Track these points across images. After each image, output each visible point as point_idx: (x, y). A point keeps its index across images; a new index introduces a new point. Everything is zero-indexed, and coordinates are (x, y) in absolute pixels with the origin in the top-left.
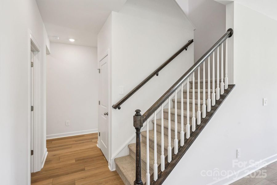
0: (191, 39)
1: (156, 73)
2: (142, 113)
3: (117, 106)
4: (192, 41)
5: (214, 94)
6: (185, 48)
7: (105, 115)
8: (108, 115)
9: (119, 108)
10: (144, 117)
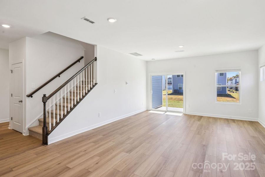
0: (82, 56)
1: (58, 75)
2: (47, 96)
3: (30, 96)
4: (82, 58)
5: (87, 88)
6: (78, 61)
7: (19, 102)
8: (22, 102)
9: (32, 97)
10: (48, 98)
